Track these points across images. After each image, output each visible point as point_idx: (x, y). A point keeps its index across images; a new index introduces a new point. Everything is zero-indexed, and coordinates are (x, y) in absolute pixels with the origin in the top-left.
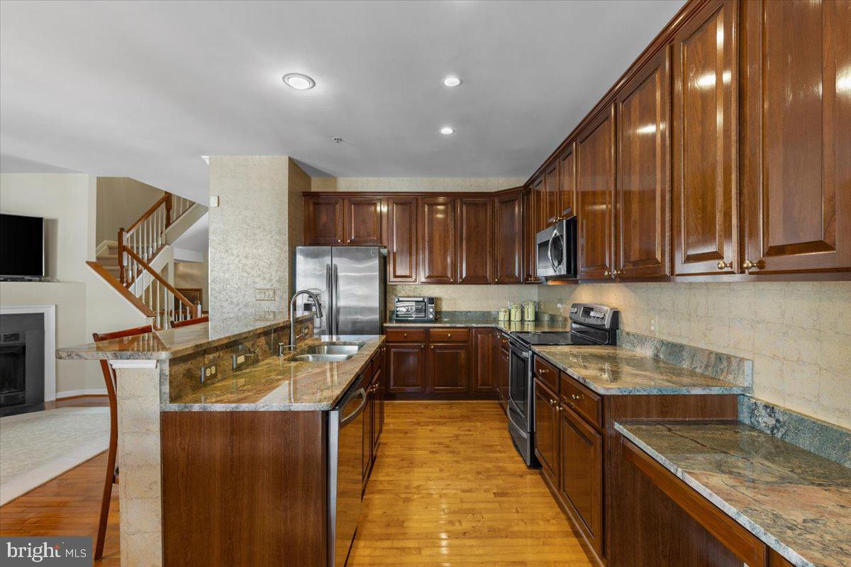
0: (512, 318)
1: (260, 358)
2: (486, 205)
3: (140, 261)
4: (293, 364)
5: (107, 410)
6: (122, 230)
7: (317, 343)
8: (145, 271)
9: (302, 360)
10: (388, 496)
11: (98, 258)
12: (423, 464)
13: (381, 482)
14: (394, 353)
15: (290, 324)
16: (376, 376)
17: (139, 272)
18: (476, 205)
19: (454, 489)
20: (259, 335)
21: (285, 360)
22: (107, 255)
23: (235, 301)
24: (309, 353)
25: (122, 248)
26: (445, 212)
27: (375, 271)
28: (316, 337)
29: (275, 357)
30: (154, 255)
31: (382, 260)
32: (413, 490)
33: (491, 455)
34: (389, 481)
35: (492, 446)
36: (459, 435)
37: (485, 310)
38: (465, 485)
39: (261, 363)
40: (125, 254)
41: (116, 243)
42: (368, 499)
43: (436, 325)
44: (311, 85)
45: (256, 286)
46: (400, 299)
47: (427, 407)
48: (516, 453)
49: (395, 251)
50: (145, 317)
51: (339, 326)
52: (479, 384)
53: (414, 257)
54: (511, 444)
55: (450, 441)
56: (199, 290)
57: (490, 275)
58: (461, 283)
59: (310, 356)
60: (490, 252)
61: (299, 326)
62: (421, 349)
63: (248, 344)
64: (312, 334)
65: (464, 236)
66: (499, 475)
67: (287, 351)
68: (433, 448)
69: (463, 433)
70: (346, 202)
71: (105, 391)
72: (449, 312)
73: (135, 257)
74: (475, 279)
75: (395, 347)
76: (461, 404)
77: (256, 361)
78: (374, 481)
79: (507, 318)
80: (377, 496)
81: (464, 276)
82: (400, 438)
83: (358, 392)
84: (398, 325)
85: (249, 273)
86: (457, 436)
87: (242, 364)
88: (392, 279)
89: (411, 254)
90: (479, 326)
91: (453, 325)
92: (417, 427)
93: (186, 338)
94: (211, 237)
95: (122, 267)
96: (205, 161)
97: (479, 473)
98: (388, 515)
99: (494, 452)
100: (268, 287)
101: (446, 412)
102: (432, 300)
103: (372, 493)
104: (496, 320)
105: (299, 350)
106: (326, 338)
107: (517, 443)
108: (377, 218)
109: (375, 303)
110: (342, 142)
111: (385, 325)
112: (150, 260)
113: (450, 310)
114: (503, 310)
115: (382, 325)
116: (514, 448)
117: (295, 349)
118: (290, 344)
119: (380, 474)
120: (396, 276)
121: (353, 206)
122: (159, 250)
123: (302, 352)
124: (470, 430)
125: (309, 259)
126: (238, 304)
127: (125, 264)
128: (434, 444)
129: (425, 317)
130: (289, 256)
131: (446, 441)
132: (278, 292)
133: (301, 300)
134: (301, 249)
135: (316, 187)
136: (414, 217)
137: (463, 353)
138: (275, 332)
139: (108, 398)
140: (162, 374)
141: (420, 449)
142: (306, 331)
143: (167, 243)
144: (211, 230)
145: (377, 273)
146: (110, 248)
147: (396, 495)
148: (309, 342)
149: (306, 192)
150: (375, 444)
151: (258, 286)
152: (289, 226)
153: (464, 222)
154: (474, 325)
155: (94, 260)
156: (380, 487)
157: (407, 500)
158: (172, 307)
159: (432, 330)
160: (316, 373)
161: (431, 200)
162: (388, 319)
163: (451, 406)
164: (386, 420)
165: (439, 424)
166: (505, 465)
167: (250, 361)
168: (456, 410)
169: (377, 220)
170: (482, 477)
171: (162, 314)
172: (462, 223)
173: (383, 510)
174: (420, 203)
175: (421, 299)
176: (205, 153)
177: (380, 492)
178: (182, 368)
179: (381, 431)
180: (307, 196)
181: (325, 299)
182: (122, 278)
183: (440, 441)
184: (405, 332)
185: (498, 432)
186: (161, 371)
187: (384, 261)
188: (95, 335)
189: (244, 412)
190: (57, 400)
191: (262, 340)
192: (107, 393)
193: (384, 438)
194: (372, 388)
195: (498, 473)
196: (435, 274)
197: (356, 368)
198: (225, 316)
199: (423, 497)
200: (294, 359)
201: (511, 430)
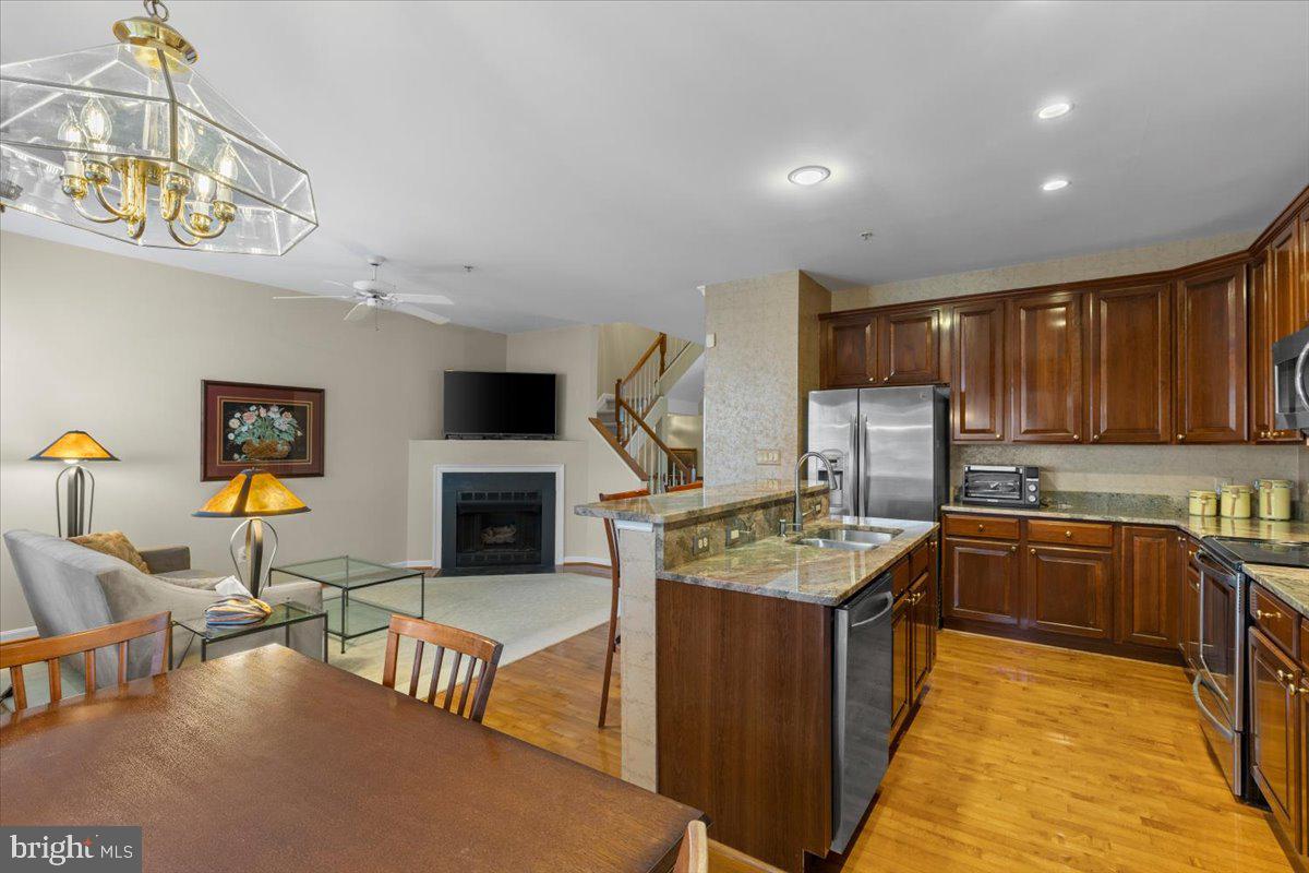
0: (1226, 511)
1: (757, 536)
2: (1154, 296)
3: (635, 416)
4: (798, 547)
5: (609, 583)
6: (619, 381)
7: (832, 525)
8: (640, 428)
9: (808, 544)
10: (936, 764)
11: (599, 414)
12: (1001, 735)
13: (926, 742)
14: (960, 553)
15: (795, 497)
16: (919, 583)
17: (634, 429)
18: (1131, 298)
19: (1058, 789)
20: (756, 507)
21: (787, 541)
22: (605, 410)
23: (732, 464)
24: (820, 537)
25: (619, 402)
26: (1066, 316)
27: (926, 422)
28: (833, 517)
29: (776, 537)
30: (649, 409)
31: (941, 406)
32: (978, 768)
33: (1149, 756)
34: (940, 744)
35: (1153, 742)
36: (1080, 708)
37: (1155, 492)
38: (1080, 788)
39: (758, 543)
40: (622, 410)
41: (613, 396)
42: (903, 758)
43: (1041, 514)
44: (825, 175)
45: (758, 445)
46: (973, 468)
47: (1022, 651)
48: (1211, 767)
49: (963, 390)
50: (639, 480)
51: (870, 504)
52: (1136, 629)
53: (999, 398)
54: (1203, 750)
55: (1061, 713)
56: (695, 450)
57: (1164, 428)
58: (1096, 442)
59: (821, 541)
60: (1163, 383)
61: (808, 500)
62: (1012, 552)
63: (743, 517)
64: (827, 514)
65: (1104, 357)
66: (1161, 793)
67: (791, 532)
68: (1023, 715)
69: (1088, 706)
70: (882, 321)
71: (608, 562)
72: (1070, 494)
73: (630, 411)
74: (1129, 433)
75: (963, 545)
76: (1093, 658)
77: (752, 540)
78: (914, 737)
79: (1210, 510)
80: (916, 758)
81: (1103, 427)
82: (964, 688)
83: (882, 596)
84: (968, 509)
85: (748, 429)
86: (1076, 710)
87: (736, 541)
88: (958, 434)
89: (993, 395)
90: (1136, 520)
91: (1076, 516)
92: (998, 678)
93: (680, 504)
94: (707, 385)
95: (619, 423)
96: (701, 293)
97: (1115, 778)
98: (930, 789)
99: (1158, 753)
100: (772, 446)
101: (1061, 666)
102: (1034, 471)
103: (910, 752)
104: (1183, 512)
105: (806, 532)
106: (848, 520)
107: (1217, 752)
108: (932, 339)
109: (927, 472)
110: (873, 238)
111: (944, 508)
112: (644, 415)
113: (1074, 489)
114: (1200, 493)
115: (939, 508)
116: (1208, 759)
117: (801, 529)
118: (794, 522)
119: (924, 731)
120: (963, 430)
121: (892, 326)
122: (653, 402)
123: (811, 535)
124: (1106, 706)
125: (825, 408)
126: (736, 470)
127: (622, 420)
128: (1027, 710)
129: (1020, 499)
130: (799, 406)
131: (1054, 713)
132: (785, 454)
133: (815, 466)
134: (815, 395)
135: (837, 306)
136: (999, 332)
137: (1098, 569)
138: (776, 505)
139: (611, 571)
140: (657, 539)
141: (998, 712)
142: (818, 507)
143: (661, 394)
144: (707, 376)
145: (931, 426)
146: (608, 402)
147: (948, 765)
148: (822, 522)
149: (823, 315)
150: (918, 683)
151: (759, 446)
152: (799, 365)
153: (1104, 332)
154: (1125, 520)
155: (595, 416)
156: (923, 748)
157: (964, 778)
158: (665, 471)
159: (1031, 521)
160: (824, 562)
161: (1032, 302)
162: (952, 499)
163: (1073, 659)
164: (940, 656)
165: (1041, 682)
166: (1178, 781)
167: (746, 538)
168: (1081, 667)
169: (932, 344)
170: (1121, 786)
171: (655, 477)
172: (1098, 336)
173: (926, 780)
174: (1010, 307)
175: (1013, 469)
176: (701, 283)
177: (922, 754)
178: (675, 535)
179: (928, 669)
180: (826, 319)
181: (848, 465)
182: (619, 436)
183: (1041, 709)
184: (981, 522)
185: (1172, 723)
186: (657, 535)
187: (943, 407)
188: (601, 495)
189: (735, 592)
190: (565, 564)
191: (759, 515)
192: (610, 564)
193: (932, 679)
194: (910, 597)
195: (1158, 790)
196: (1040, 426)
197: (881, 562)
198: (722, 483)
199: (995, 782)
200: (799, 542)
201: (1205, 723)
